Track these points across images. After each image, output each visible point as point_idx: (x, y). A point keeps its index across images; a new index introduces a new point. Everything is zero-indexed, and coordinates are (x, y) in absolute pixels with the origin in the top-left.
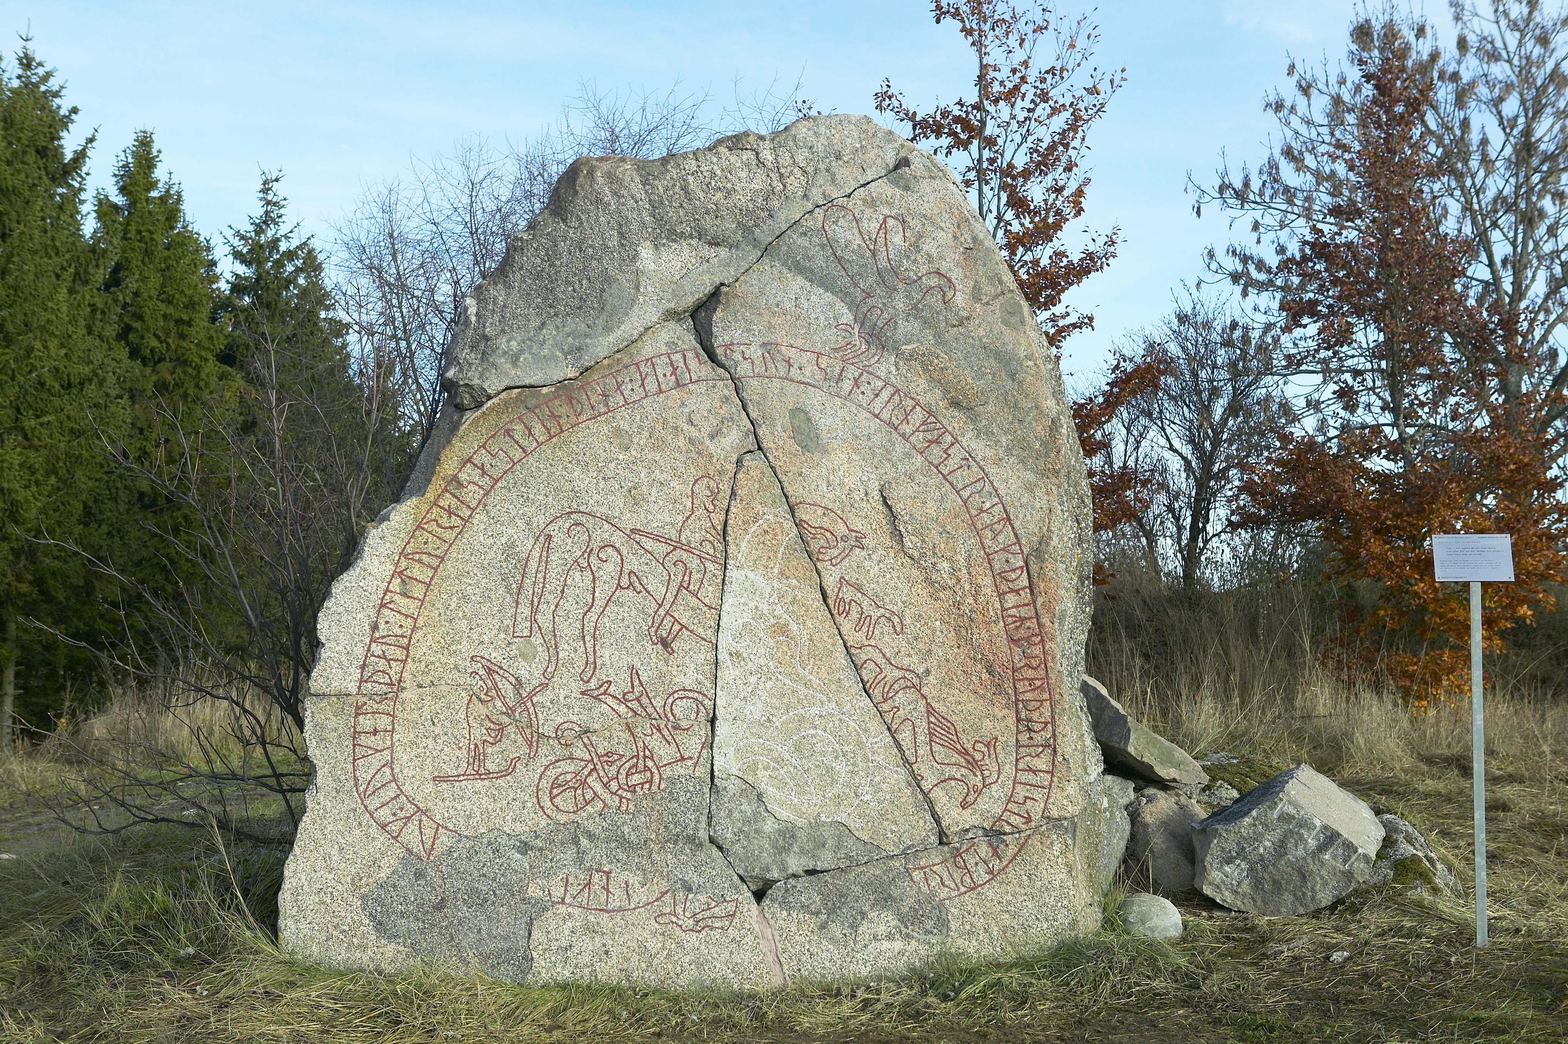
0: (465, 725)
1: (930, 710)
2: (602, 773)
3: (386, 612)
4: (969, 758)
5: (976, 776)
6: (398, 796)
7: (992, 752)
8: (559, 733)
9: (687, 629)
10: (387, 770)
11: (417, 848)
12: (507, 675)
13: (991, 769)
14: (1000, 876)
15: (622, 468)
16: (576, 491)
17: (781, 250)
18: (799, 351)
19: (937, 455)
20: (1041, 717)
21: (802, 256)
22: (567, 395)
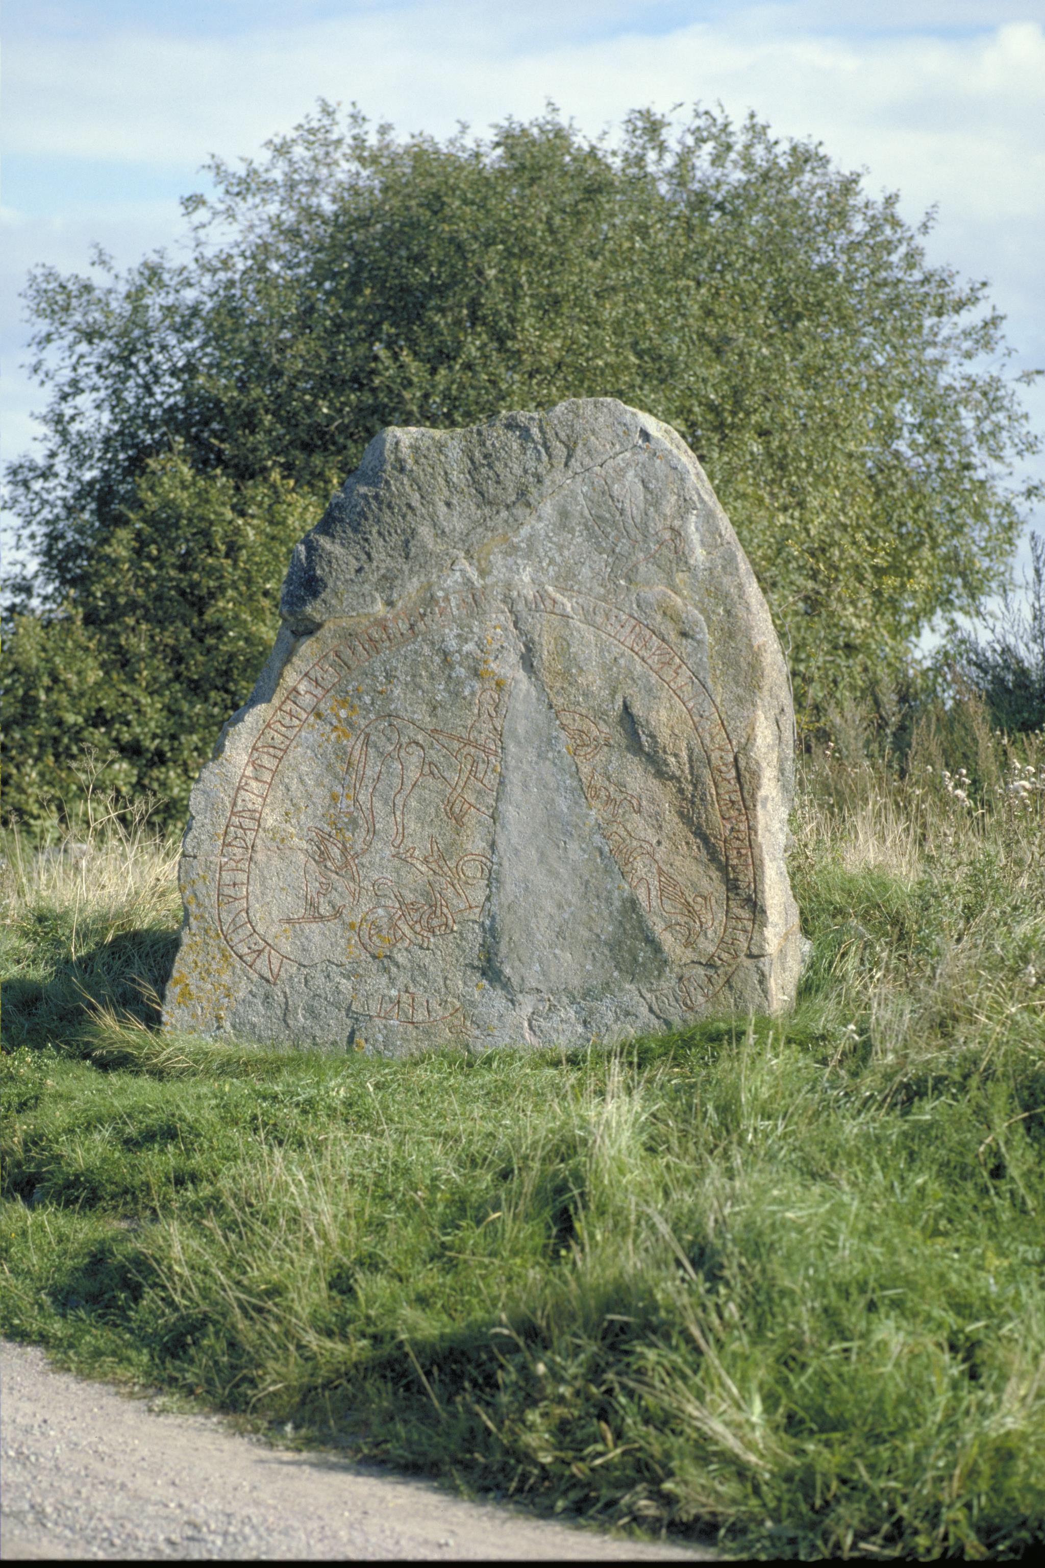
0: (304, 880)
1: (660, 872)
2: (408, 917)
3: (242, 792)
4: (690, 908)
5: (695, 922)
6: (252, 935)
7: (708, 904)
8: (376, 887)
9: (474, 807)
10: (244, 914)
11: (268, 975)
12: (336, 841)
13: (707, 918)
14: (713, 999)
15: (425, 682)
16: (389, 700)
17: (548, 509)
18: (562, 590)
19: (668, 674)
20: (746, 878)
21: (564, 514)
22: (381, 624)
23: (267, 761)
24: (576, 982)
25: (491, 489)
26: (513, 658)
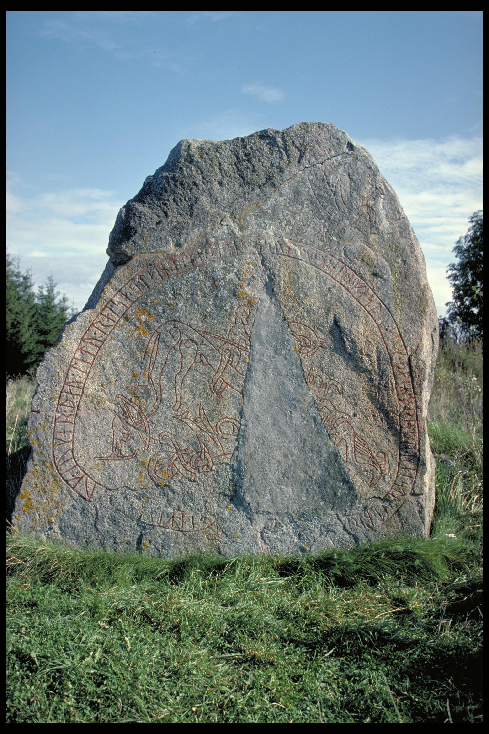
0: (112, 431)
1: (355, 435)
2: (182, 459)
3: (73, 369)
4: (374, 460)
5: (377, 469)
6: (75, 467)
7: (387, 458)
8: (161, 438)
9: (230, 386)
10: (70, 452)
11: (85, 495)
12: (134, 405)
13: (385, 467)
14: (387, 522)
15: (199, 299)
16: (174, 309)
17: (286, 189)
18: (295, 242)
19: (365, 301)
20: (413, 442)
21: (297, 193)
22: (172, 258)
23: (90, 349)
24: (294, 508)
25: (249, 175)
26: (260, 285)
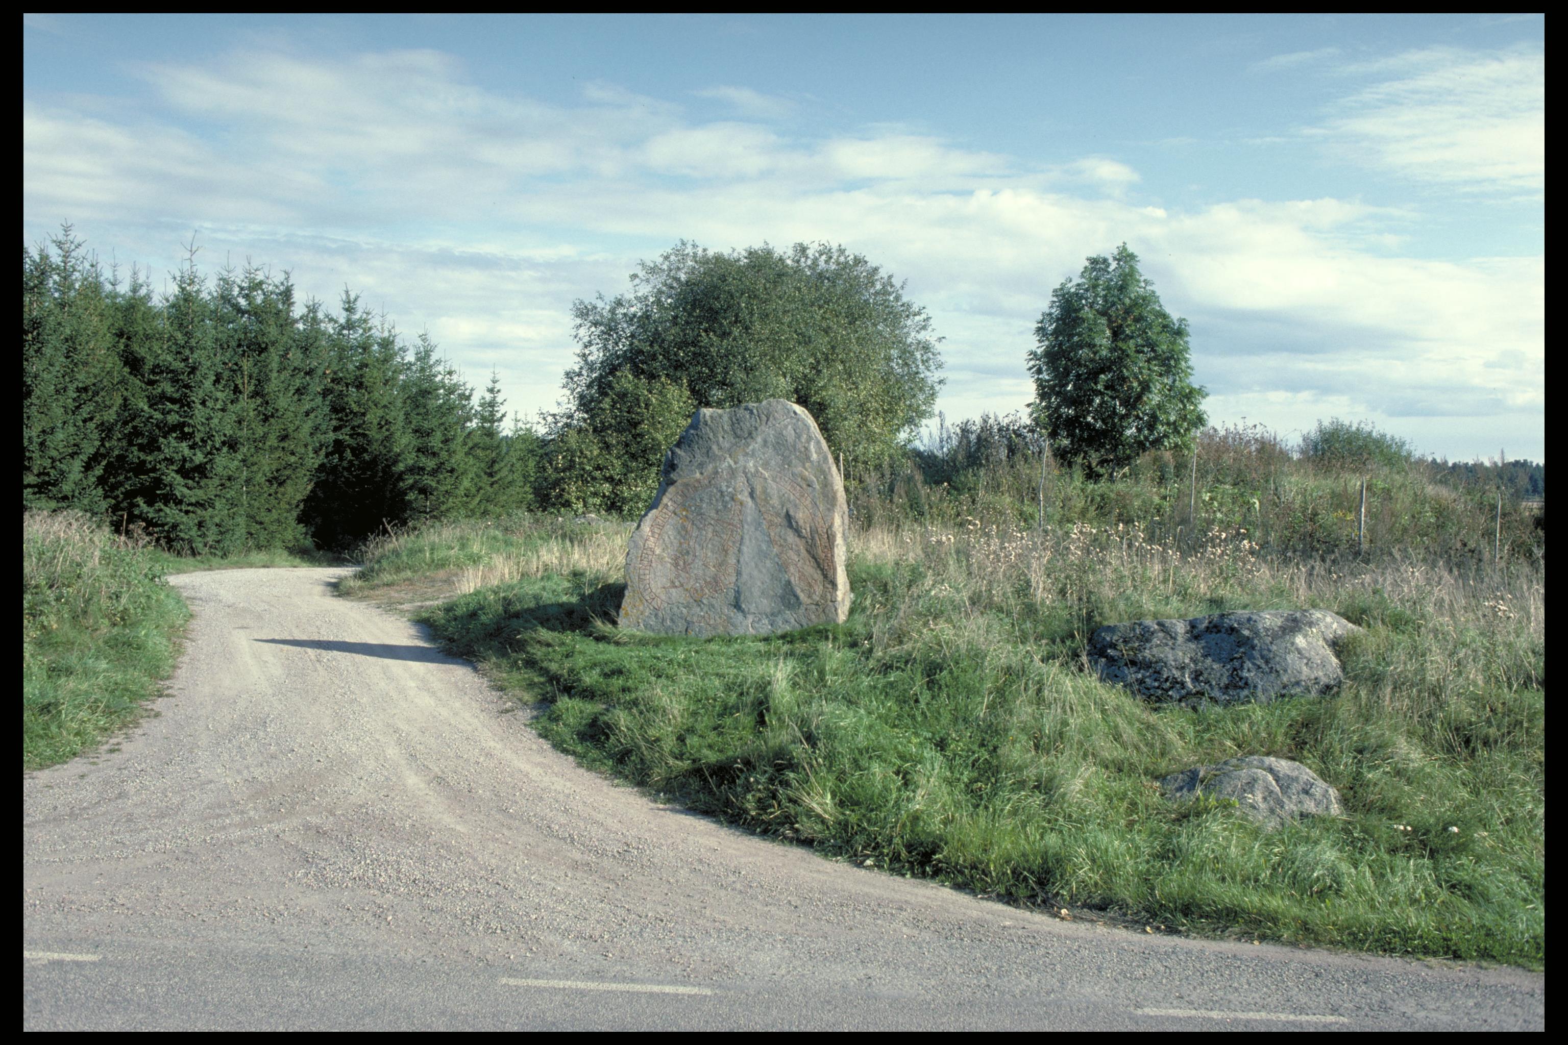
0: (670, 573)
1: (799, 571)
2: (708, 587)
3: (648, 539)
4: (810, 584)
5: (811, 589)
6: (650, 593)
7: (816, 583)
8: (696, 576)
9: (732, 548)
10: (648, 586)
11: (656, 607)
12: (681, 559)
13: (816, 588)
14: (818, 616)
15: (714, 502)
16: (701, 508)
17: (759, 439)
18: (765, 469)
19: (803, 500)
20: (830, 574)
21: (765, 442)
22: (698, 481)
23: (656, 530)
24: (768, 610)
25: (739, 432)
26: (746, 494)
